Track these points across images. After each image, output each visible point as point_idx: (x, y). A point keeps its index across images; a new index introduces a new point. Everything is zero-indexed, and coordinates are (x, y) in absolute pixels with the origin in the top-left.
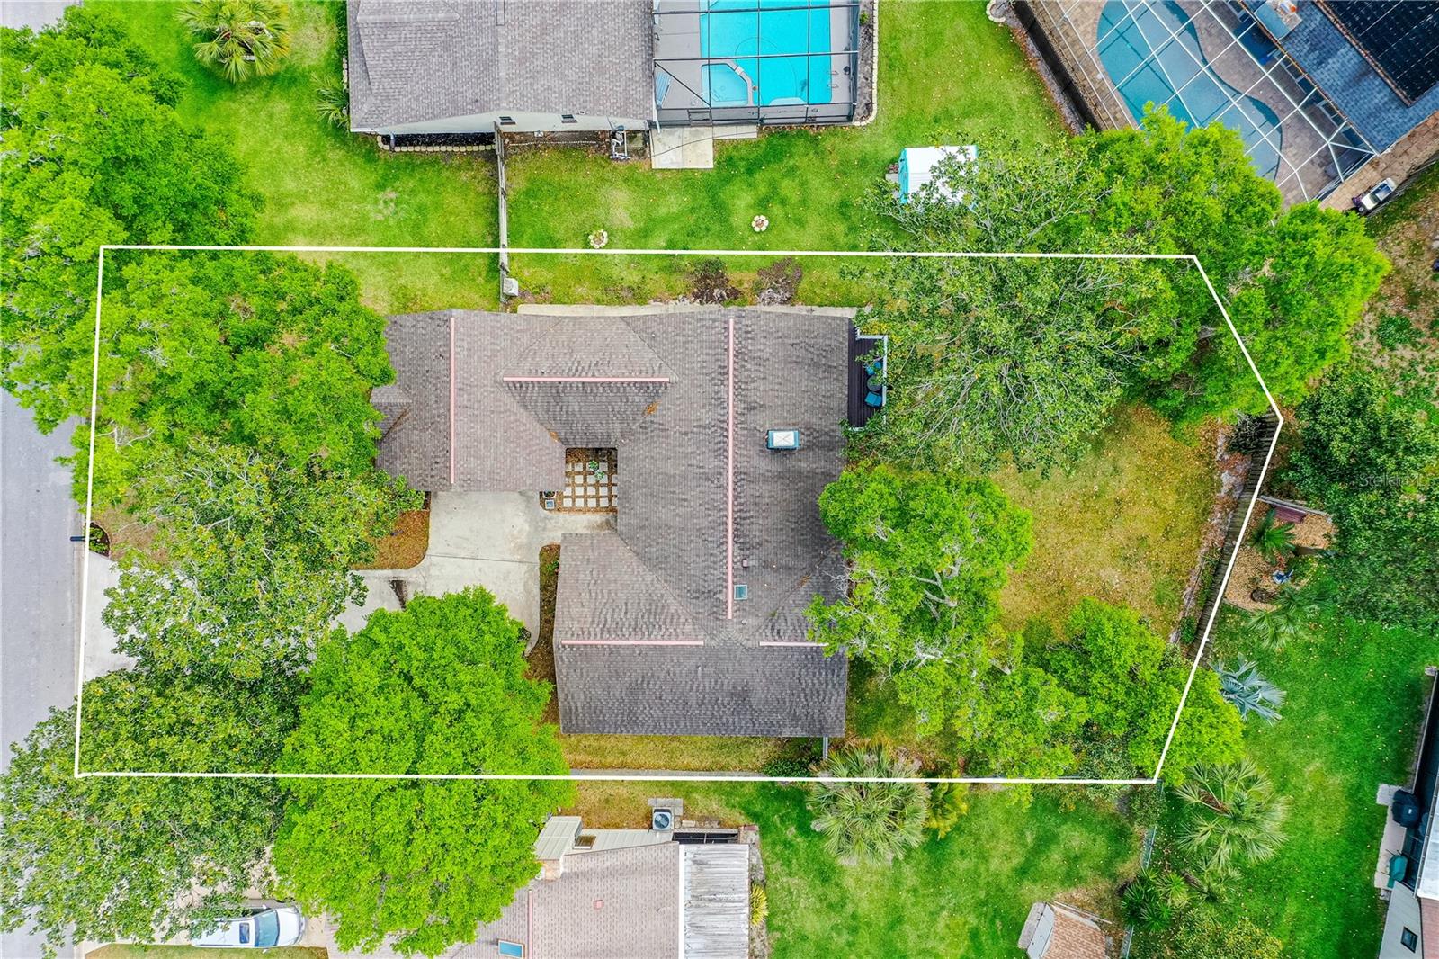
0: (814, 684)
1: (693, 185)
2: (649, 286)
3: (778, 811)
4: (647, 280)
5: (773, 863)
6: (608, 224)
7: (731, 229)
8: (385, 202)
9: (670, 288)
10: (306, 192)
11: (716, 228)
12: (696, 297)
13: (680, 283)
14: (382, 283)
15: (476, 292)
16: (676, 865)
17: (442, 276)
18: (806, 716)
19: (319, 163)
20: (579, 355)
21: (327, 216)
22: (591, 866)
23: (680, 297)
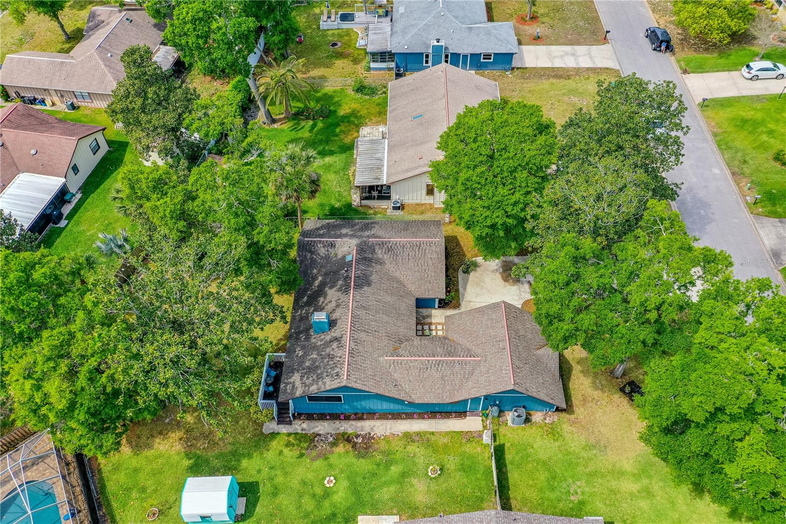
1: (372, 505)
2: (401, 443)
4: (403, 446)
6: (429, 481)
7: (349, 478)
8: (577, 493)
9: (388, 442)
10: (631, 500)
11: (359, 479)
12: (373, 438)
13: (383, 445)
14: (570, 442)
15: (509, 438)
17: (532, 447)
19: (627, 519)
20: (437, 375)
21: (614, 484)
23: (382, 437)
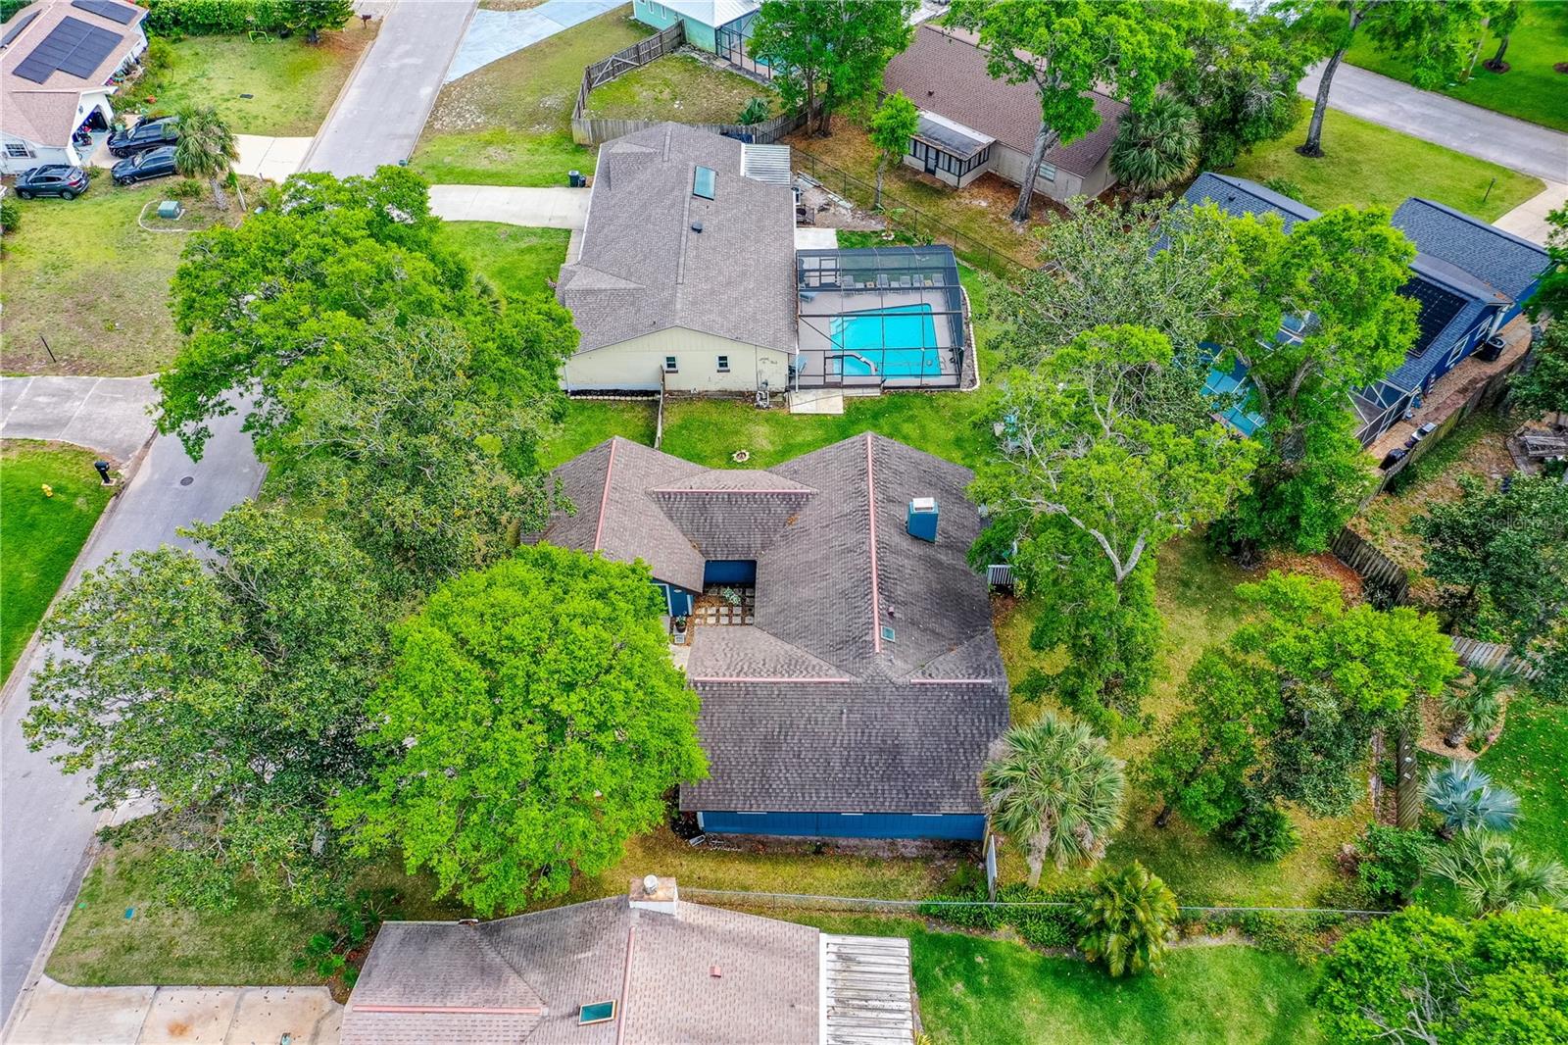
0: (973, 735)
1: (826, 424)
3: (939, 962)
5: (937, 1029)
16: (815, 954)
18: (967, 781)
22: (711, 922)
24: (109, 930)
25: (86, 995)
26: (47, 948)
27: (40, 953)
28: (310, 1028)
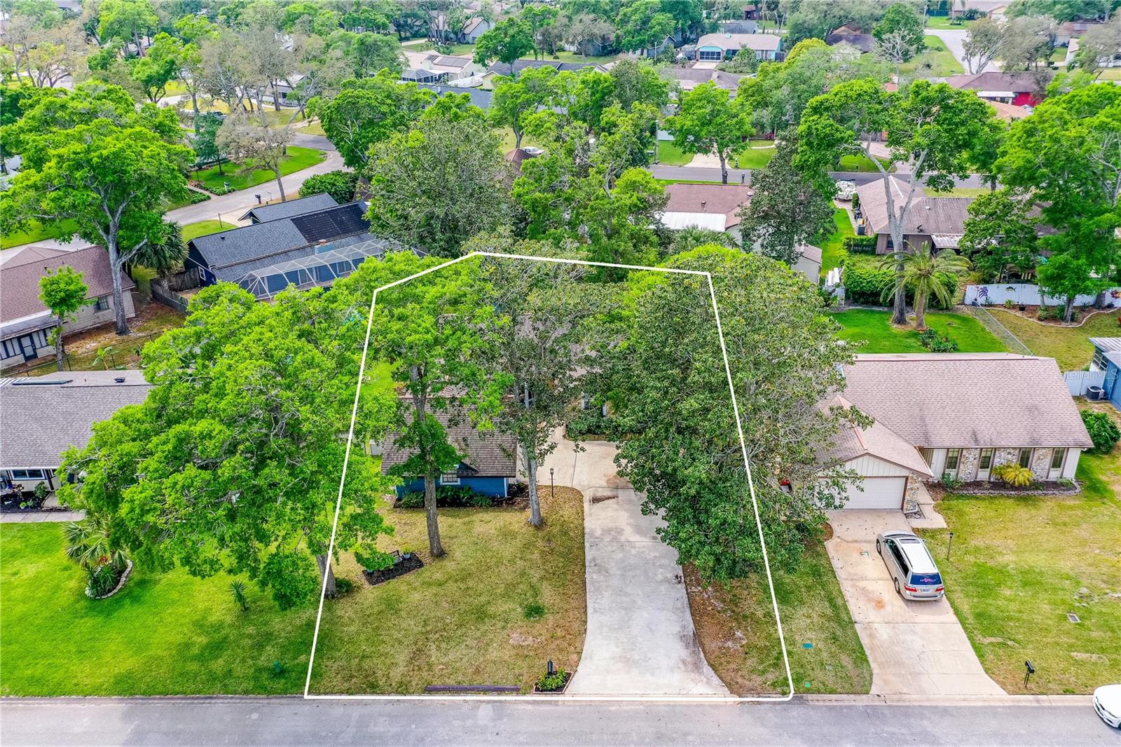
24: (825, 655)
25: (875, 660)
26: (847, 700)
27: (854, 703)
28: (856, 545)
